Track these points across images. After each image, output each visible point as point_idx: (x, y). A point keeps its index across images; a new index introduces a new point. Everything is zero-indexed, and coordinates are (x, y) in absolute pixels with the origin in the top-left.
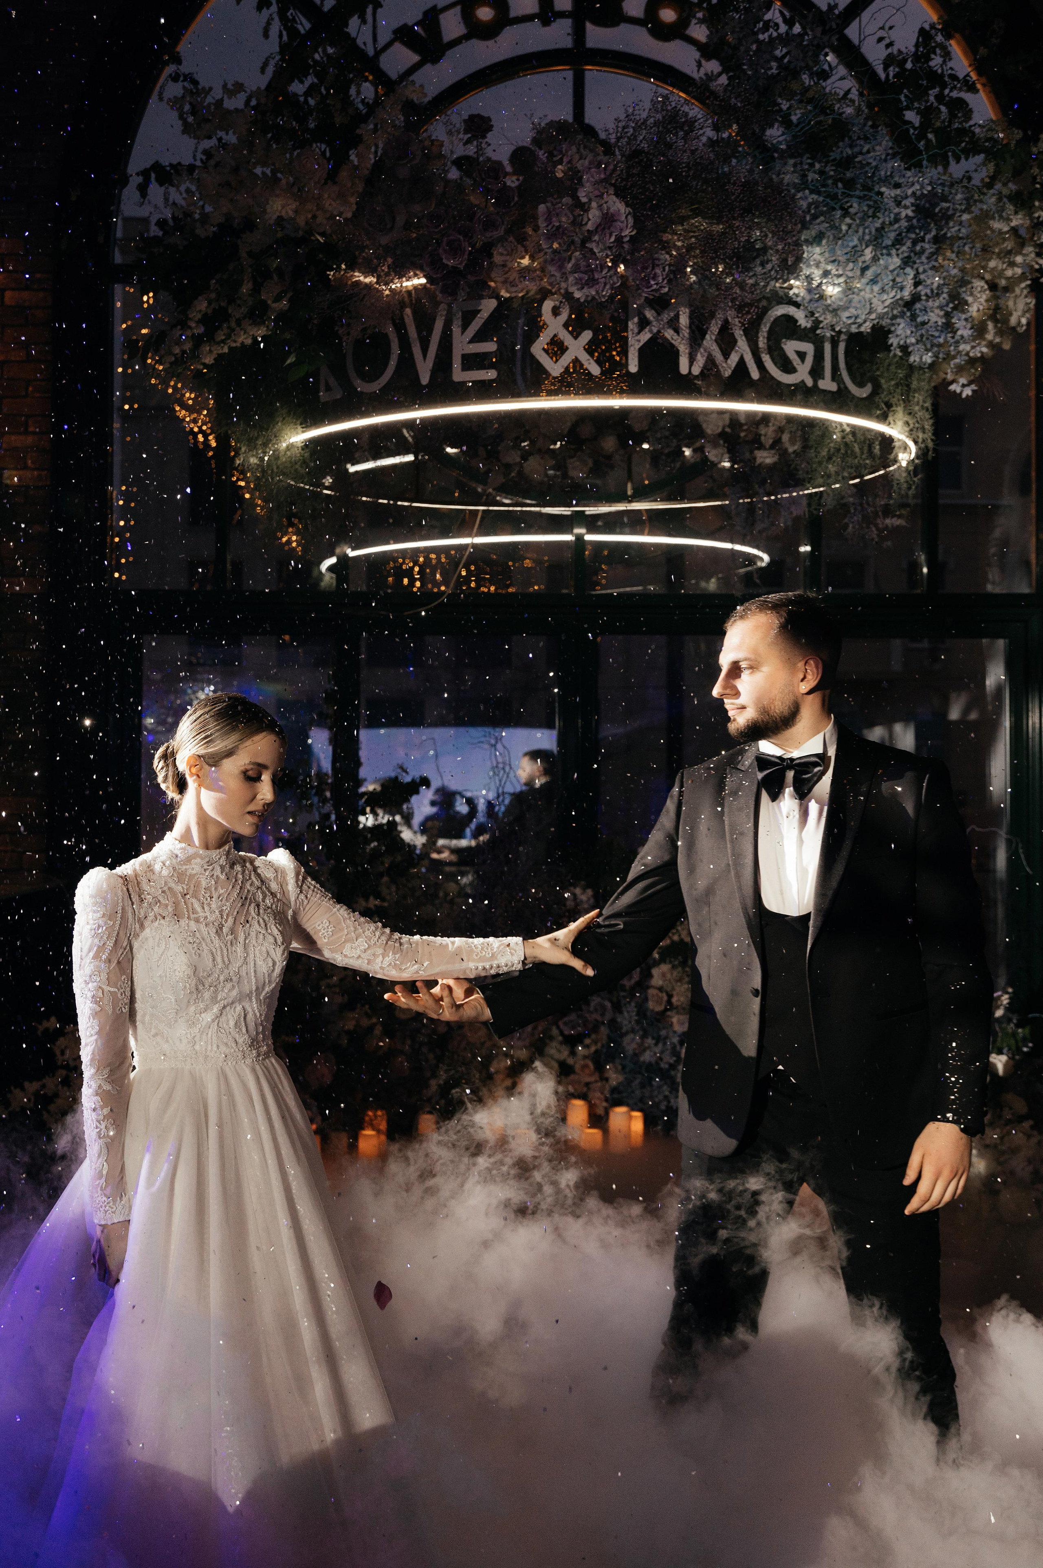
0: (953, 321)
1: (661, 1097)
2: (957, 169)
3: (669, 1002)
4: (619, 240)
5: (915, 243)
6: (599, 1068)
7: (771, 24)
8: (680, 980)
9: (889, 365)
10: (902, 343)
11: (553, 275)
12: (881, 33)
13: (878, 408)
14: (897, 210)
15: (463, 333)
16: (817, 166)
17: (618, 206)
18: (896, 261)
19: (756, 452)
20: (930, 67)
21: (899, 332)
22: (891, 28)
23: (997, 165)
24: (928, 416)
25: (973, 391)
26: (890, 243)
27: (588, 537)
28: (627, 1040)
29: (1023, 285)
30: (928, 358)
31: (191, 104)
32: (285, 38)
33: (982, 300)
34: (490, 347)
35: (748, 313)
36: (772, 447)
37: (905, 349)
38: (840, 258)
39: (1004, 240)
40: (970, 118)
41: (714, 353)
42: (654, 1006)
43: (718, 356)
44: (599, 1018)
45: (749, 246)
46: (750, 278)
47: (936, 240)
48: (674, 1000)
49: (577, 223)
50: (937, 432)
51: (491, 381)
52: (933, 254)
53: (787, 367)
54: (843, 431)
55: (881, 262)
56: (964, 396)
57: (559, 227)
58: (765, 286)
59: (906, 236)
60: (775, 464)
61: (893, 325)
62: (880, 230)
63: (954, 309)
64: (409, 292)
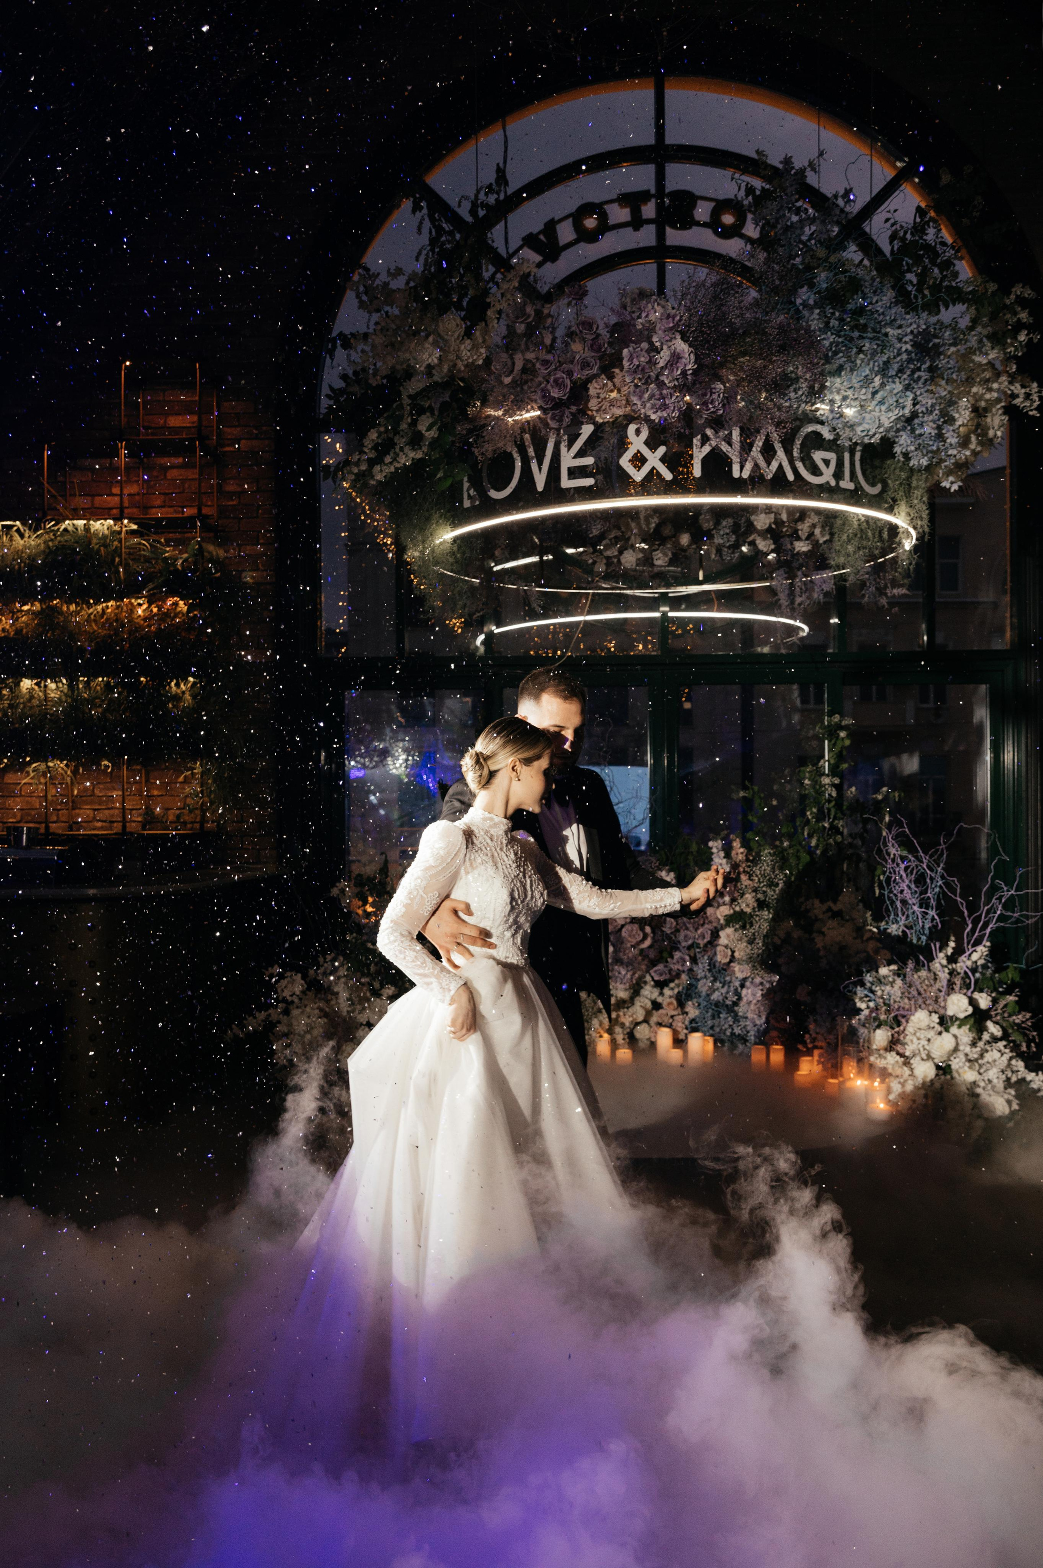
0: (944, 431)
1: (726, 1026)
2: (947, 315)
3: (733, 956)
4: (684, 373)
5: (913, 372)
6: (681, 1004)
7: (802, 209)
8: (741, 940)
9: (895, 469)
10: (904, 450)
11: (635, 404)
12: (889, 215)
13: (886, 502)
14: (899, 345)
15: (569, 450)
16: (837, 314)
17: (681, 346)
18: (898, 387)
19: (795, 543)
20: (925, 240)
21: (901, 442)
22: (895, 211)
23: (976, 309)
24: (925, 508)
25: (960, 487)
26: (894, 373)
27: (671, 614)
28: (701, 983)
29: (998, 406)
30: (924, 462)
31: (364, 286)
32: (434, 233)
33: (966, 416)
34: (589, 461)
35: (784, 427)
36: (807, 539)
37: (906, 456)
38: (856, 385)
39: (984, 371)
40: (957, 277)
41: (758, 462)
42: (721, 958)
43: (762, 463)
44: (680, 968)
45: (785, 376)
46: (786, 401)
47: (931, 369)
48: (736, 954)
49: (652, 362)
50: (932, 520)
51: (591, 487)
52: (926, 380)
53: (815, 471)
54: (859, 520)
55: (888, 387)
56: (952, 490)
57: (638, 366)
58: (798, 408)
59: (907, 367)
60: (809, 551)
61: (897, 437)
62: (887, 363)
63: (944, 422)
64: (528, 422)
